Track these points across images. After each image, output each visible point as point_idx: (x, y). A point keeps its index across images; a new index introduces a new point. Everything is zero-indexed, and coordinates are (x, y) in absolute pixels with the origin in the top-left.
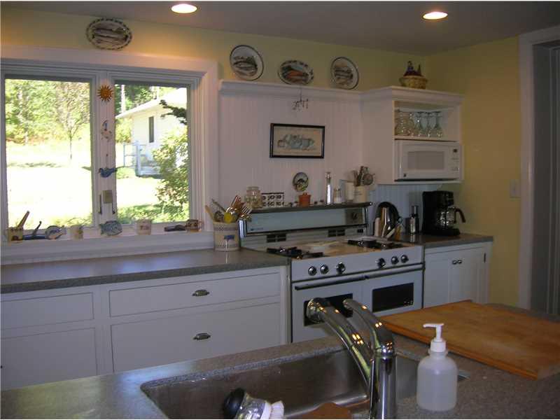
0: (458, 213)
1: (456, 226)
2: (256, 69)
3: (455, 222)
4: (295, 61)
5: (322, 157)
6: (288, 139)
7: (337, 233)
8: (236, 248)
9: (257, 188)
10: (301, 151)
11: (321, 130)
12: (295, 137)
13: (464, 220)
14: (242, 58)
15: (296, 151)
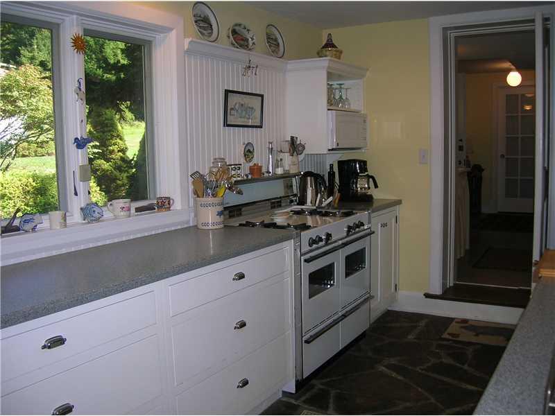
0: (371, 180)
1: (369, 192)
2: (212, 29)
3: (369, 188)
4: (240, 25)
5: (261, 127)
6: (237, 107)
7: (276, 205)
8: (222, 226)
9: (224, 159)
10: (246, 120)
11: (260, 98)
12: (242, 105)
13: (376, 186)
14: (200, 17)
15: (243, 120)
